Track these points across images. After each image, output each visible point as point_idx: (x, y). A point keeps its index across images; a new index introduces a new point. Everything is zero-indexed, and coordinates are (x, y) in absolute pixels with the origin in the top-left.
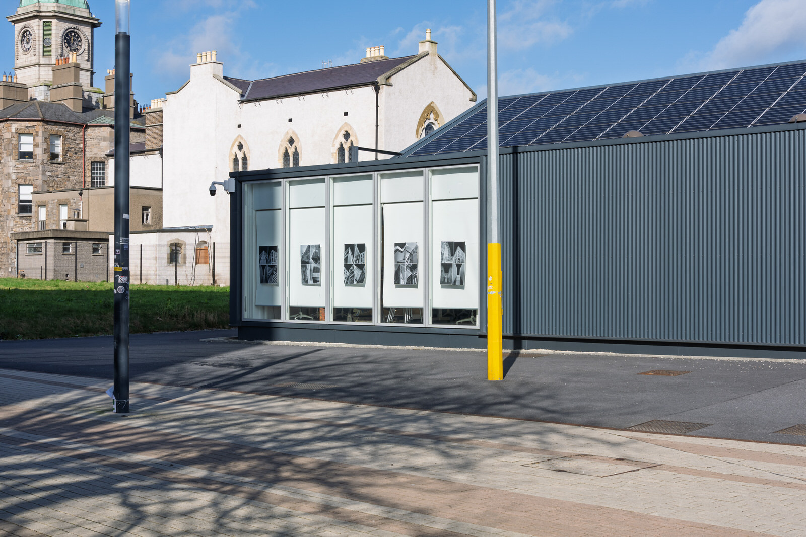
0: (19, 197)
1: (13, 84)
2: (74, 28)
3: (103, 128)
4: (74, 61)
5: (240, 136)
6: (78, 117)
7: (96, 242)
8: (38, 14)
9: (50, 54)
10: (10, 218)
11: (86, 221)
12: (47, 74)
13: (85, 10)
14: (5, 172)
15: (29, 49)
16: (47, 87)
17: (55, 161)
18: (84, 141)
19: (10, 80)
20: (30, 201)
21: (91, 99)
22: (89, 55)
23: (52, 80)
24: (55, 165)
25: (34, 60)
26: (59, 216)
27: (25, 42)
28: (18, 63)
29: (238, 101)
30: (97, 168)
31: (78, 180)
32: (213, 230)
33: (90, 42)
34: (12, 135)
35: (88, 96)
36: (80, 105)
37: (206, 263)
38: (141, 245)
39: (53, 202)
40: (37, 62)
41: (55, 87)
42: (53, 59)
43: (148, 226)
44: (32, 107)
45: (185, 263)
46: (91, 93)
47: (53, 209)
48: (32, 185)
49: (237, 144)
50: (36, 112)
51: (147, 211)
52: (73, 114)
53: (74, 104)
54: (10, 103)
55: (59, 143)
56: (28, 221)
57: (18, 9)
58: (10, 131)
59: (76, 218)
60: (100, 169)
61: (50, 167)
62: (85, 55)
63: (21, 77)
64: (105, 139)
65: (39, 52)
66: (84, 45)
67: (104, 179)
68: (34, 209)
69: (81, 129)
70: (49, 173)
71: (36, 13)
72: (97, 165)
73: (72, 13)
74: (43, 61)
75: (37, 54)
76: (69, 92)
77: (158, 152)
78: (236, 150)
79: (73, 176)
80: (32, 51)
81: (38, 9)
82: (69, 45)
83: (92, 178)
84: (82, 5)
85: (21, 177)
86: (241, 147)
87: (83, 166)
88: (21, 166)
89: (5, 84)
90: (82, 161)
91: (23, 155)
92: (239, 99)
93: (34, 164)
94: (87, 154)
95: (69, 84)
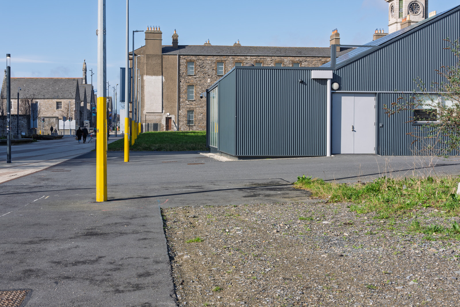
1: (381, 34)
2: (415, 1)
4: (408, 19)
9: (402, 16)
15: (394, 15)
27: (392, 12)
28: (390, 23)
40: (396, 21)
62: (422, 15)
65: (397, 16)
74: (399, 20)
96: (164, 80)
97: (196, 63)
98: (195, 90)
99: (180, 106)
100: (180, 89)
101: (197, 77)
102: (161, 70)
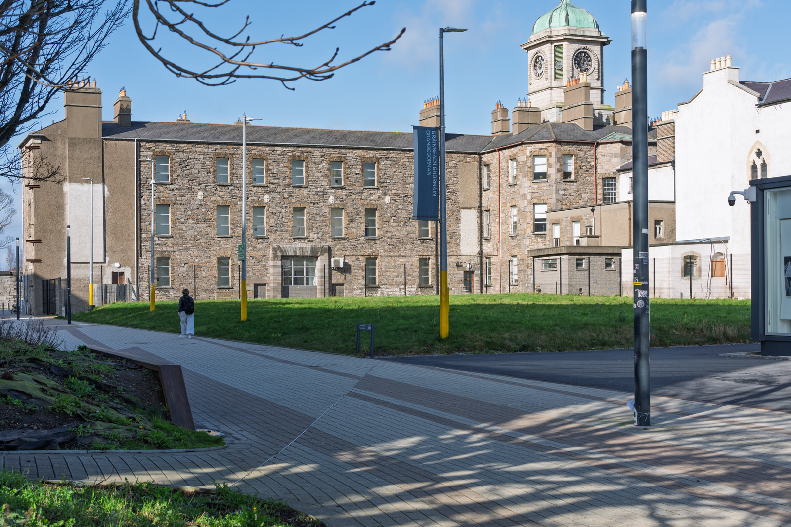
0: (534, 216)
1: (527, 109)
2: (584, 49)
3: (614, 144)
4: (585, 81)
5: (758, 142)
6: (589, 136)
7: (609, 257)
8: (549, 39)
9: (561, 76)
10: (526, 236)
11: (598, 237)
12: (559, 96)
13: (594, 29)
14: (521, 193)
15: (541, 74)
16: (558, 109)
17: (568, 180)
18: (596, 159)
19: (524, 106)
20: (545, 220)
21: (602, 116)
22: (599, 73)
23: (563, 101)
24: (568, 183)
25: (546, 84)
26: (572, 233)
27: (538, 68)
28: (532, 89)
29: (756, 105)
30: (608, 184)
31: (590, 197)
32: (730, 241)
33: (600, 61)
34: (527, 157)
35: (599, 114)
36: (590, 123)
37: (722, 275)
38: (654, 259)
39: (566, 219)
40: (549, 85)
41: (566, 108)
42: (564, 81)
43: (661, 239)
44: (545, 130)
45: (700, 276)
46: (602, 111)
47: (566, 226)
48: (546, 204)
49: (756, 150)
50: (549, 134)
51: (660, 224)
52: (584, 132)
53: (585, 123)
54: (525, 127)
55: (571, 162)
56: (543, 239)
57: (531, 36)
58: (525, 154)
59: (588, 234)
60: (611, 185)
61: (563, 186)
62: (595, 74)
63: (535, 101)
64: (616, 155)
65: (551, 76)
66: (594, 64)
67: (615, 194)
68: (548, 227)
69: (592, 147)
70: (562, 192)
71: (547, 39)
72: (608, 181)
73: (582, 34)
74: (555, 84)
75: (549, 78)
76: (580, 112)
77: (670, 164)
78: (754, 156)
79: (585, 193)
80: (544, 76)
81: (549, 34)
82: (579, 66)
83: (604, 194)
84: (592, 25)
85: (535, 197)
86: (759, 153)
87: (594, 183)
88: (536, 186)
89: (520, 109)
90: (594, 178)
91: (537, 176)
92: (758, 103)
93: (548, 184)
94: (599, 171)
95: (580, 104)
96: (107, 192)
97: (172, 159)
98: (172, 213)
99: (141, 248)
100: (141, 212)
101: (176, 186)
102: (101, 173)
